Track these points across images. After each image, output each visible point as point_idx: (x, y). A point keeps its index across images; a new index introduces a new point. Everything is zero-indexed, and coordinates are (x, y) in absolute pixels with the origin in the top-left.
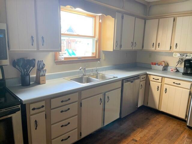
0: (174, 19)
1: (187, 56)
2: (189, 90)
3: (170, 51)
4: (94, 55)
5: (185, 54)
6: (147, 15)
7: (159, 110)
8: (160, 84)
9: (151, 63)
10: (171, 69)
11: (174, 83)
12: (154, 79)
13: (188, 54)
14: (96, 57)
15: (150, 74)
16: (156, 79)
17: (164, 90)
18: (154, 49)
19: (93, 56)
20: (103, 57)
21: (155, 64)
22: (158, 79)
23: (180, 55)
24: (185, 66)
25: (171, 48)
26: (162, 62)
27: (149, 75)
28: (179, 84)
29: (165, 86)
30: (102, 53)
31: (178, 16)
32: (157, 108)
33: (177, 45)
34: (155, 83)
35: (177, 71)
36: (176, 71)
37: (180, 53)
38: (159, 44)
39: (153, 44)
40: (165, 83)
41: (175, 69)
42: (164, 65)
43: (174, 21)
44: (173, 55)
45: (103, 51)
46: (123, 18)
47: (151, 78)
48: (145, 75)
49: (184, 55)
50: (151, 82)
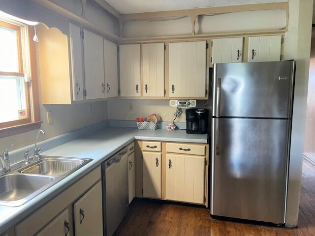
0: (165, 46)
1: (190, 104)
2: (204, 157)
3: (165, 98)
4: (26, 117)
5: (187, 101)
6: (121, 37)
7: (163, 199)
8: (160, 154)
9: (135, 120)
10: (168, 126)
11: (181, 149)
12: (148, 146)
13: (191, 101)
14: (29, 120)
15: (140, 140)
16: (152, 147)
17: (168, 163)
18: (138, 95)
19: (22, 117)
20: (46, 117)
21: (143, 120)
22: (156, 147)
23: (180, 103)
24: (187, 120)
25: (165, 93)
26: (152, 115)
27: (139, 142)
28: (189, 150)
29: (168, 157)
30: (43, 109)
31: (171, 42)
32: (160, 197)
33: (174, 87)
34: (152, 154)
35: (177, 128)
36: (175, 129)
37: (179, 100)
38: (146, 86)
39: (137, 86)
40: (167, 151)
41: (173, 126)
42: (156, 121)
43: (165, 49)
44: (170, 104)
45: (44, 105)
46: (83, 37)
47: (143, 146)
48: (133, 143)
49: (185, 103)
50: (143, 153)
